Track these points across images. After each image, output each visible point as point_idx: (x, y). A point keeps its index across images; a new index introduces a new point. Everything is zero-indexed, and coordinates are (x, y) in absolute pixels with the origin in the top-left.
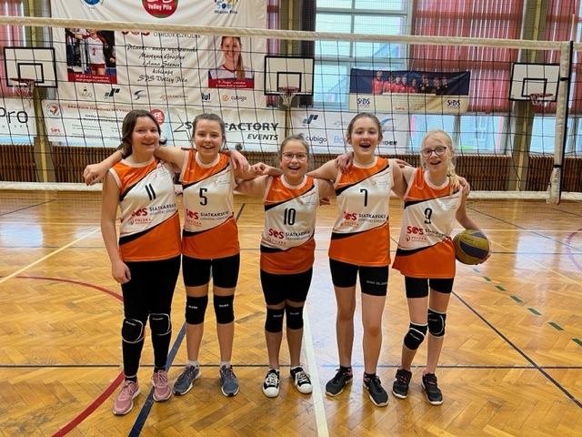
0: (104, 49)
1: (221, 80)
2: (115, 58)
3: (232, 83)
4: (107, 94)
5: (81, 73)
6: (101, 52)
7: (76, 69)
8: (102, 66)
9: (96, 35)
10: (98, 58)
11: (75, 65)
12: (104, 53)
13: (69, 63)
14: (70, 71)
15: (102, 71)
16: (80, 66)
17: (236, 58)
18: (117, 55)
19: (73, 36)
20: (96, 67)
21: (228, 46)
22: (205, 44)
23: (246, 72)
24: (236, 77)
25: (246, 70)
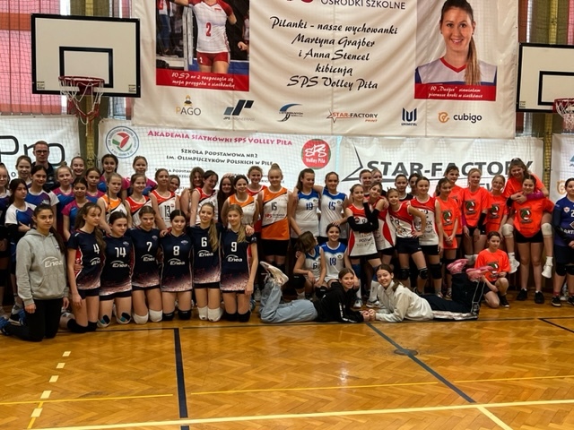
0: (228, 24)
1: (437, 85)
2: (247, 43)
3: (456, 91)
4: (228, 111)
5: (182, 69)
6: (223, 29)
7: (173, 62)
8: (222, 56)
12: (228, 31)
13: (159, 51)
14: (161, 66)
15: (222, 67)
17: (465, 47)
18: (253, 38)
20: (211, 59)
21: (451, 25)
22: (413, 20)
23: (482, 71)
24: (462, 80)
25: (481, 67)
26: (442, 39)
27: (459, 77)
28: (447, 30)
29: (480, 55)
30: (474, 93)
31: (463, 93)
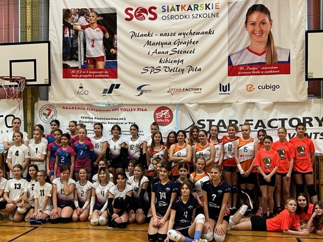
0: (104, 39)
1: (245, 66)
2: (116, 49)
3: (259, 69)
4: (105, 91)
5: (77, 68)
6: (101, 42)
7: (72, 64)
8: (101, 59)
9: (96, 25)
10: (97, 51)
11: (71, 59)
12: (104, 44)
13: (65, 58)
14: (65, 67)
15: (101, 65)
16: (77, 60)
17: (265, 38)
18: (119, 46)
19: (71, 27)
20: (94, 61)
21: (254, 24)
22: (225, 24)
23: (278, 54)
24: (264, 61)
25: (278, 51)
26: (247, 34)
27: (262, 59)
28: (251, 28)
29: (276, 42)
30: (273, 70)
31: (264, 70)
